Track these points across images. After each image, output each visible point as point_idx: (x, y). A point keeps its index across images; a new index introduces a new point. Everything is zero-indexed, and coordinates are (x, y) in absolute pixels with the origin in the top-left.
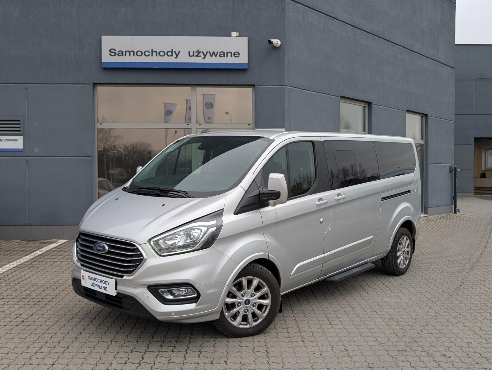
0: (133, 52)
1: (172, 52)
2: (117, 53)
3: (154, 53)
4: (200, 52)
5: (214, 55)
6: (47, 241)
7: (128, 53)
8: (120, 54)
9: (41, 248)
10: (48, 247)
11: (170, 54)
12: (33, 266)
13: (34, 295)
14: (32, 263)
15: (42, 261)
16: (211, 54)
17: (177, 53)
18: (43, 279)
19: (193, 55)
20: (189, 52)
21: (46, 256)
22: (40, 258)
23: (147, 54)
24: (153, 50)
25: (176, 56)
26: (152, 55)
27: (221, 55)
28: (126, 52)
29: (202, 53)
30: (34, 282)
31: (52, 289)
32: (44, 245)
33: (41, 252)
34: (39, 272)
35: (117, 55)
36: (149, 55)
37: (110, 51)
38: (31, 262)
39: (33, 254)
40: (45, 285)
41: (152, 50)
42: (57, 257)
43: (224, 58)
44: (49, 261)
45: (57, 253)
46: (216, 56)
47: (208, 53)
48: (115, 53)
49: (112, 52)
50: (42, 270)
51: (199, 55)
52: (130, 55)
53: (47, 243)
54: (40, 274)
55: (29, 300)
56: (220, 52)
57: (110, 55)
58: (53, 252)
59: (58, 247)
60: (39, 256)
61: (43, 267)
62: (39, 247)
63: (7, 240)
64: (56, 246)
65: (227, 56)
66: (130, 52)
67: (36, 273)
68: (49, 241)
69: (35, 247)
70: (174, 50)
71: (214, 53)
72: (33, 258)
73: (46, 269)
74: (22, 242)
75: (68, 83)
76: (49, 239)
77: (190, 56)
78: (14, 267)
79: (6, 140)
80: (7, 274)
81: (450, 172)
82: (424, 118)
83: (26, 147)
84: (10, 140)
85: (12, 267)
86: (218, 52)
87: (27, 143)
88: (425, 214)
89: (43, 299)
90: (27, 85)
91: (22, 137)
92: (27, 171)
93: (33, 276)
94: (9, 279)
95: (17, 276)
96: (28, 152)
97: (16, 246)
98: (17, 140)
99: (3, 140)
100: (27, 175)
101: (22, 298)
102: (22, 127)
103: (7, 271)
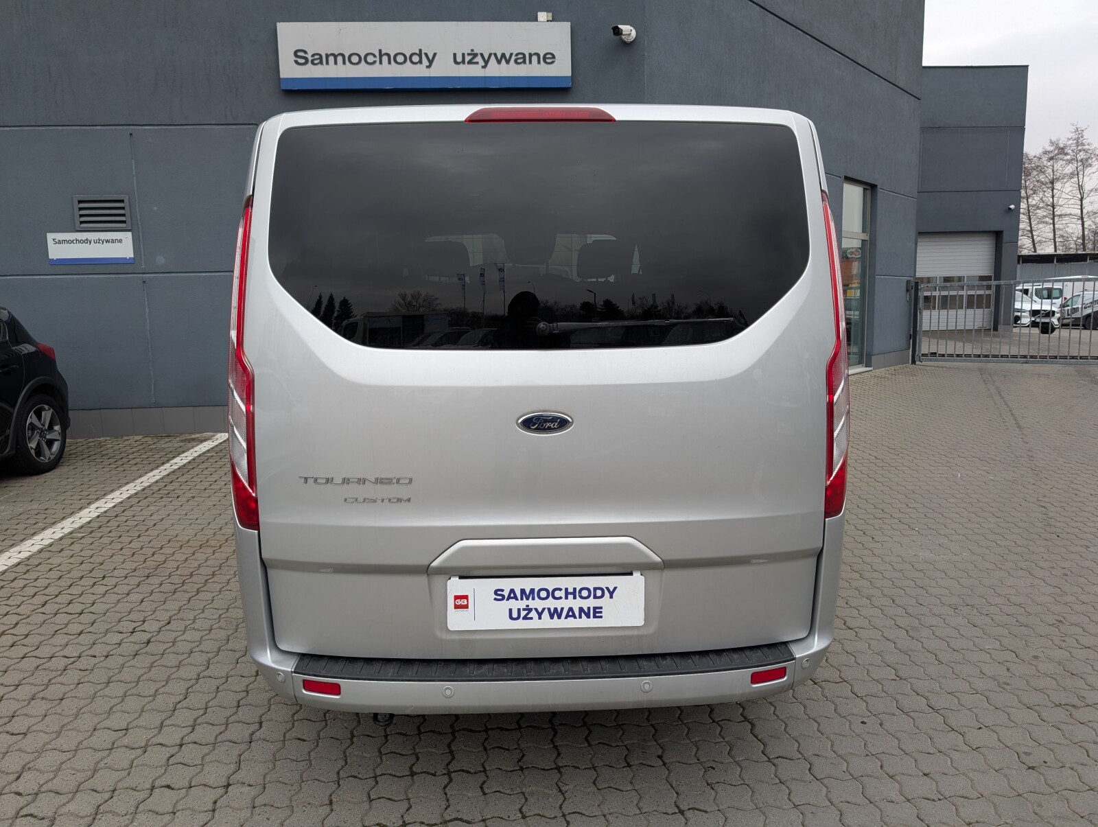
0: (343, 55)
1: (420, 56)
2: (310, 59)
3: (385, 59)
4: (475, 55)
5: (503, 61)
6: (193, 436)
7: (331, 59)
8: (316, 62)
9: (184, 452)
10: (196, 449)
11: (416, 59)
12: (169, 493)
13: (171, 565)
14: (166, 486)
15: (186, 482)
16: (499, 57)
17: (431, 58)
18: (190, 524)
19: (463, 62)
20: (455, 55)
21: (193, 468)
22: (183, 475)
23: (370, 59)
24: (383, 52)
25: (428, 64)
26: (381, 63)
27: (519, 61)
28: (327, 56)
29: (479, 56)
30: (171, 533)
32: (189, 445)
33: (182, 461)
34: (182, 506)
35: (309, 63)
36: (375, 62)
37: (296, 54)
38: (164, 484)
39: (167, 466)
40: (195, 538)
41: (380, 51)
42: (216, 471)
43: (525, 65)
44: (201, 481)
45: (216, 462)
46: (508, 62)
47: (493, 56)
48: (306, 59)
49: (300, 56)
50: (188, 501)
51: (475, 60)
52: (336, 63)
53: (193, 440)
54: (184, 513)
55: (161, 579)
56: (517, 55)
57: (296, 62)
58: (208, 459)
59: (217, 449)
60: (179, 468)
61: (189, 495)
62: (180, 450)
64: (212, 446)
65: (530, 62)
66: (335, 56)
67: (175, 510)
68: (197, 436)
69: (171, 449)
70: (423, 52)
71: (503, 55)
72: (168, 475)
73: (195, 498)
74: (146, 439)
75: (214, 123)
76: (198, 433)
77: (456, 62)
78: (129, 498)
79: (98, 241)
80: (115, 514)
81: (907, 290)
82: (869, 193)
83: (141, 254)
84: (108, 241)
85: (125, 496)
86: (511, 54)
87: (142, 247)
88: (866, 366)
89: (191, 575)
90: (132, 127)
91: (129, 234)
92: (146, 303)
93: (170, 517)
94: (118, 526)
95: (135, 518)
96: (143, 264)
97: (134, 450)
98: (120, 241)
99: (92, 242)
100: (147, 309)
101: (146, 575)
102: (128, 214)
103: (114, 507)
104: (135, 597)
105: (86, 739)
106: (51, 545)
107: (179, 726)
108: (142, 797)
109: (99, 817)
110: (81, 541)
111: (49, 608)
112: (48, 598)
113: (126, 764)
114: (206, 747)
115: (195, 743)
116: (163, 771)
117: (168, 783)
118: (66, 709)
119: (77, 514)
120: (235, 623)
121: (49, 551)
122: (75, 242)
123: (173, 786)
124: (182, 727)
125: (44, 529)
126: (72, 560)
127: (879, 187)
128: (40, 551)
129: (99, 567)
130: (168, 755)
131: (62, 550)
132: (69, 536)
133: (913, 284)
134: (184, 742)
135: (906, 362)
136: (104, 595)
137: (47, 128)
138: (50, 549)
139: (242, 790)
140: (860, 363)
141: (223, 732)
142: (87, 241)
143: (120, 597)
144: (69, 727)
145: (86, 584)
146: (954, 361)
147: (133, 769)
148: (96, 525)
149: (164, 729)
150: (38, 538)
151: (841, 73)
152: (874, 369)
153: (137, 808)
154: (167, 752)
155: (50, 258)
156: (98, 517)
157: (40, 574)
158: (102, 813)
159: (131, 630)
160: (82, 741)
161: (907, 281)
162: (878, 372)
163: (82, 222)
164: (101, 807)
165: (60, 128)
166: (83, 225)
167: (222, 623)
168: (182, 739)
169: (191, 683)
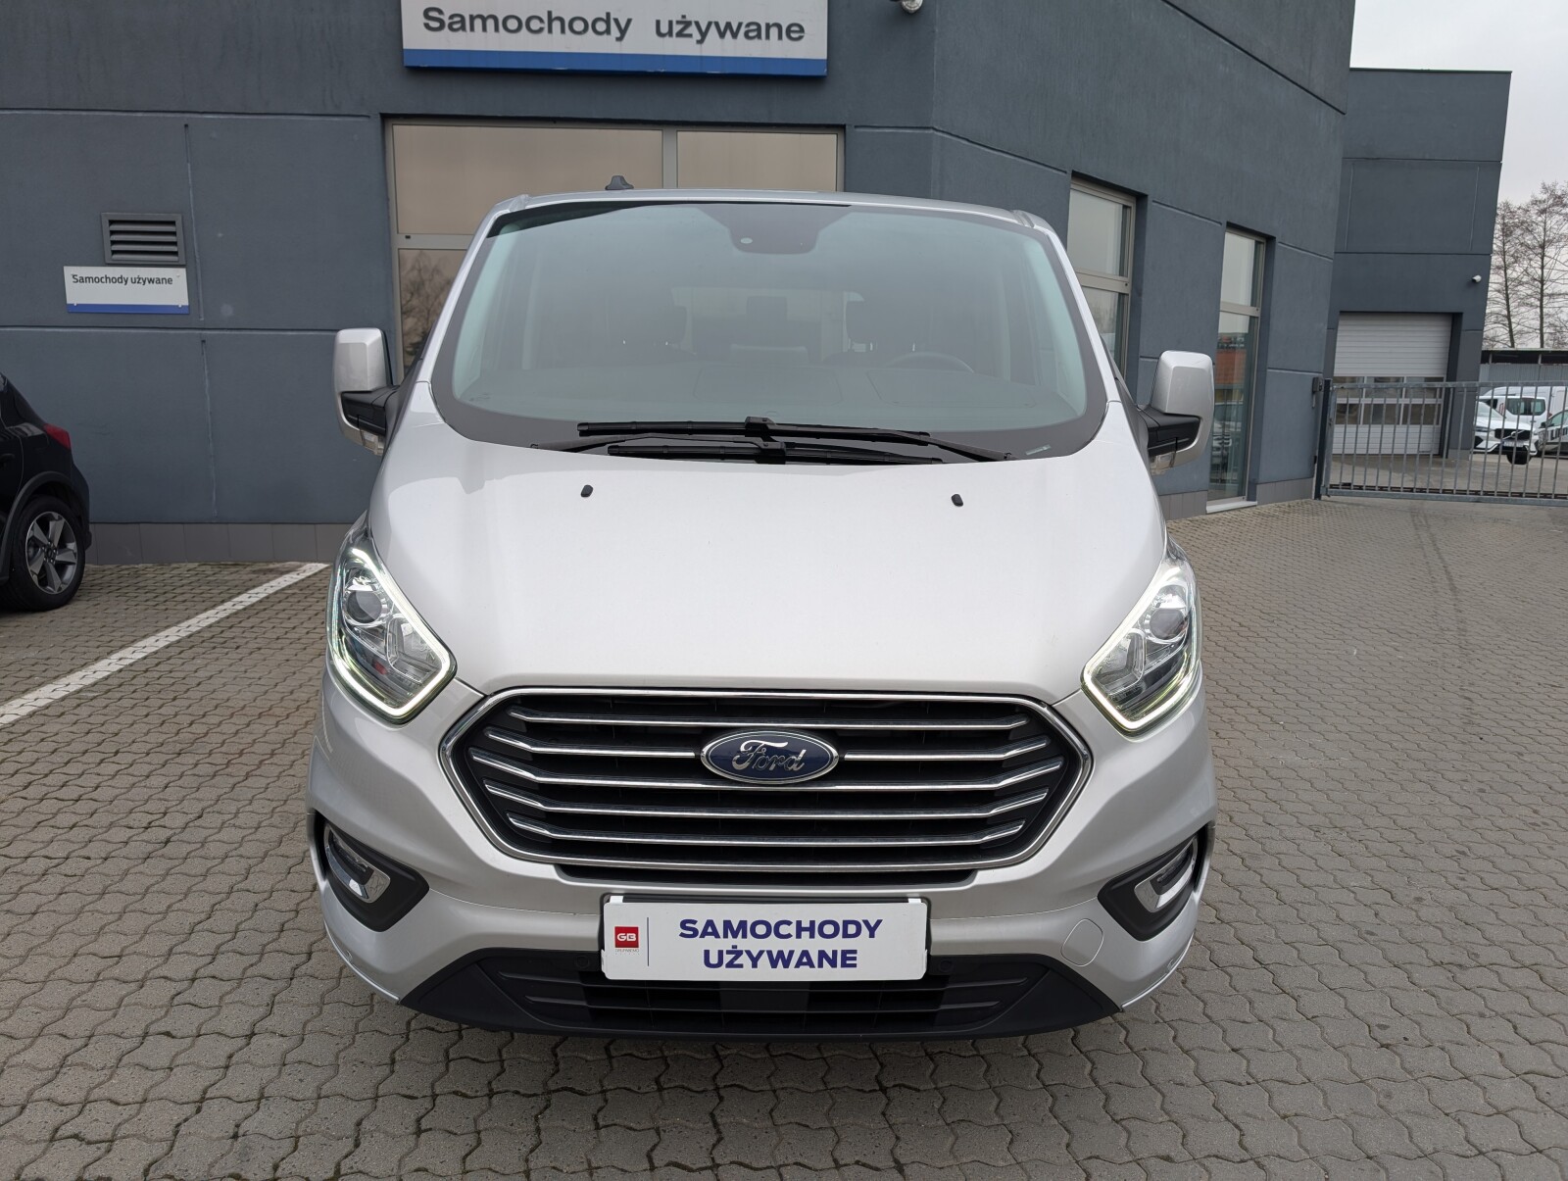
0: (495, 18)
1: (608, 22)
2: (447, 21)
3: (556, 25)
4: (688, 24)
5: (728, 33)
6: (271, 566)
7: (478, 23)
8: (455, 26)
9: (254, 587)
10: (273, 583)
11: (601, 26)
12: (225, 642)
13: (215, 739)
14: (222, 632)
15: (252, 627)
16: (722, 28)
17: (623, 26)
18: (250, 685)
19: (670, 33)
20: (658, 22)
21: (265, 609)
22: (248, 618)
23: (535, 25)
24: (554, 16)
25: (619, 35)
26: (550, 31)
27: (751, 34)
28: (472, 18)
29: (693, 27)
30: (221, 695)
31: (273, 721)
32: (263, 577)
33: (251, 599)
34: (241, 660)
35: (446, 29)
36: (541, 30)
37: (426, 13)
38: (220, 629)
39: (228, 605)
40: (254, 704)
41: (550, 13)
42: (296, 615)
43: (760, 41)
44: (274, 627)
45: (299, 602)
46: (735, 35)
47: (713, 27)
48: (442, 22)
49: (433, 18)
50: (251, 653)
51: (686, 32)
52: (484, 29)
53: (271, 570)
54: (243, 669)
55: (197, 757)
56: (748, 25)
57: (427, 26)
58: (287, 598)
59: (303, 585)
60: (244, 609)
61: (253, 645)
62: (250, 584)
63: (162, 561)
64: (296, 581)
65: (768, 37)
66: (484, 19)
67: (231, 665)
68: (277, 565)
69: (237, 582)
70: (612, 16)
71: (728, 25)
72: (228, 617)
73: (262, 651)
74: (203, 568)
75: (306, 112)
76: (278, 562)
77: (659, 33)
78: (167, 647)
79: (137, 280)
80: (144, 669)
81: (1314, 392)
82: (1263, 248)
83: (199, 301)
84: (151, 281)
85: (162, 644)
86: (740, 25)
87: (201, 291)
88: (1248, 500)
89: (241, 754)
90: (188, 115)
91: (182, 272)
92: (206, 372)
93: (222, 675)
94: (147, 685)
95: (172, 675)
96: (202, 315)
97: (184, 582)
98: (169, 281)
99: (129, 281)
100: (207, 381)
101: (177, 751)
102: (181, 243)
103: (145, 658)
104: (157, 781)
105: (60, 967)
106: (47, 707)
107: (195, 955)
108: (128, 1046)
109: (64, 1070)
110: (91, 703)
111: (33, 792)
112: (33, 777)
113: (112, 1002)
114: (229, 983)
115: (214, 977)
116: (163, 1013)
117: (168, 1029)
118: (38, 926)
119: (91, 667)
120: (293, 819)
121: (45, 715)
122: (104, 280)
123: (174, 1033)
124: (197, 956)
125: (40, 685)
126: (74, 729)
127: (1277, 240)
128: (31, 715)
129: (112, 739)
130: (173, 992)
131: (63, 714)
132: (75, 696)
133: (1322, 383)
134: (198, 975)
135: (1305, 496)
136: (114, 776)
137: (65, 113)
138: (46, 712)
139: (271, 1041)
140: (1240, 494)
141: (255, 964)
142: (121, 280)
143: (136, 779)
144: (39, 951)
145: (90, 760)
146: (1376, 496)
147: (122, 1008)
148: (116, 682)
149: (173, 958)
150: (30, 696)
151: (1228, 70)
152: (1259, 504)
153: (120, 1060)
154: (171, 988)
155: (69, 302)
156: (120, 671)
157: (26, 745)
158: (69, 1066)
159: (144, 825)
160: (55, 969)
161: (1314, 379)
162: (1265, 508)
163: (114, 252)
164: (69, 1058)
165: (84, 113)
166: (116, 256)
167: (276, 820)
168: (197, 971)
169: (219, 898)
